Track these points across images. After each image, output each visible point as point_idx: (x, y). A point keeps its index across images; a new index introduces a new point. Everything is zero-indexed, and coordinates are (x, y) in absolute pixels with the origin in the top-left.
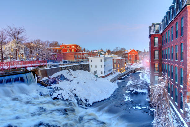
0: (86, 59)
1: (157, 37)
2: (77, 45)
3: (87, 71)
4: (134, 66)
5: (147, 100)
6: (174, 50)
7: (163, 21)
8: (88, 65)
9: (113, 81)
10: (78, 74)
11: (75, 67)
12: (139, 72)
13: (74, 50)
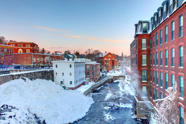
0: (47, 63)
1: (145, 38)
2: (34, 43)
3: (50, 81)
4: (111, 74)
5: (133, 117)
6: (170, 54)
7: (153, 18)
8: (52, 72)
9: (87, 93)
10: (38, 84)
11: (33, 75)
12: (118, 81)
13: (29, 50)
